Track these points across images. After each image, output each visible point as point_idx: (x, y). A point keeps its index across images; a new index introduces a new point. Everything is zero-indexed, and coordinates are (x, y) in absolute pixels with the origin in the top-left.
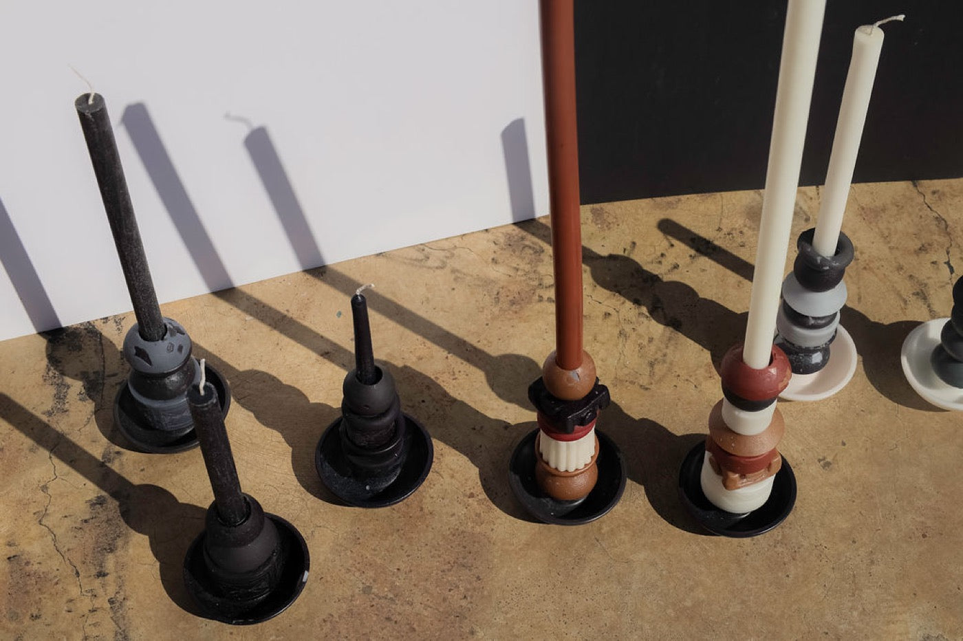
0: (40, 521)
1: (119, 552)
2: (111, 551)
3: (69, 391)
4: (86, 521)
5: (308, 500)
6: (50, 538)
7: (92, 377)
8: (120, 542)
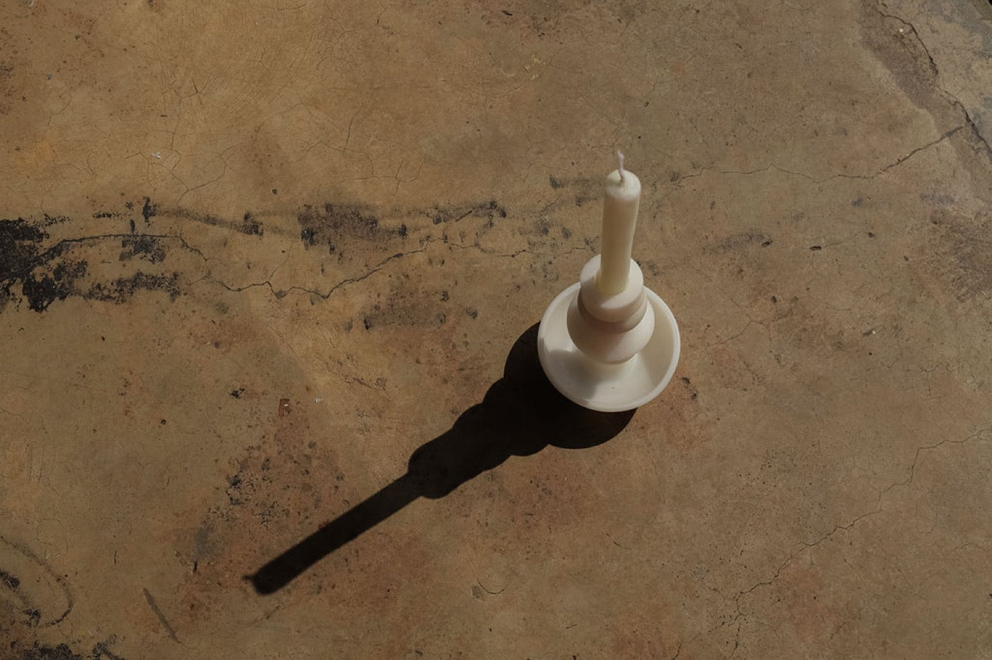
0: (323, 297)
1: (378, 214)
2: (375, 222)
3: (146, 273)
4: (332, 249)
5: (343, 29)
6: (347, 286)
7: (130, 248)
8: (366, 214)
